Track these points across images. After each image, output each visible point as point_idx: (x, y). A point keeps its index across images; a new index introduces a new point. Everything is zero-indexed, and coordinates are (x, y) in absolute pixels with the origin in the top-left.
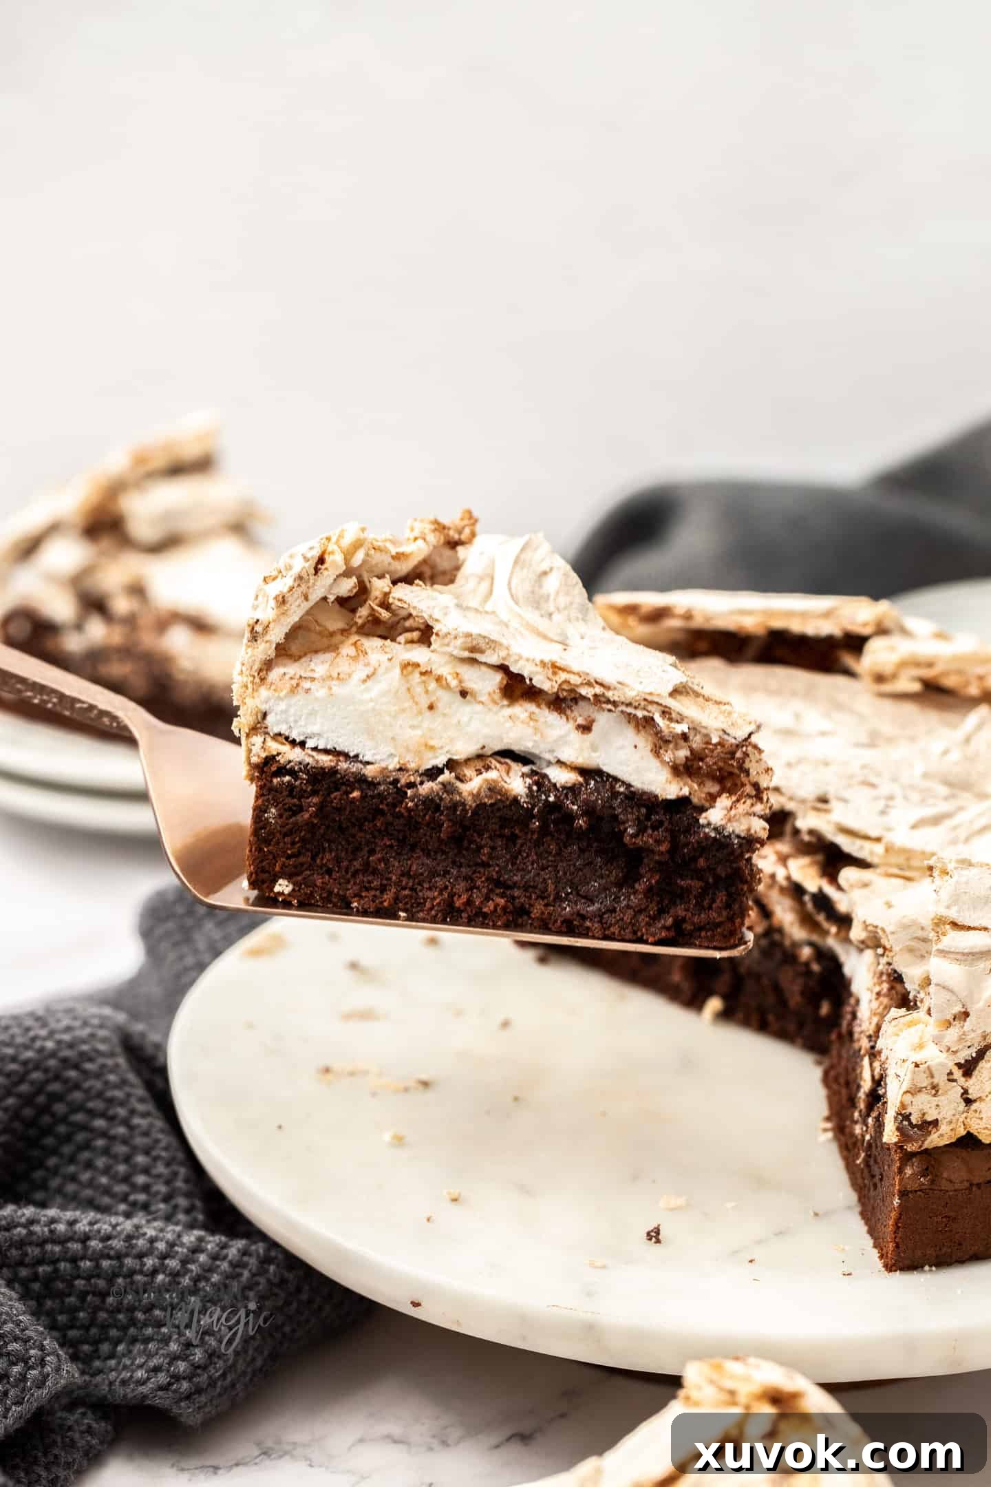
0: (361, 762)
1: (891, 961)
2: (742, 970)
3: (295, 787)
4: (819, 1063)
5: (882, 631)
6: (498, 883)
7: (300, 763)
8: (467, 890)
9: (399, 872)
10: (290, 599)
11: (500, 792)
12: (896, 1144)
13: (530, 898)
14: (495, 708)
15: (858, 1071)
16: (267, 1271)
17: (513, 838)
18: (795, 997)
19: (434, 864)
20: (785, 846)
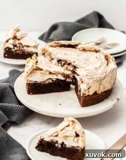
5: (79, 44)
10: (31, 69)
11: (49, 82)
12: (82, 96)
14: (49, 75)
15: (78, 88)
20: (71, 66)
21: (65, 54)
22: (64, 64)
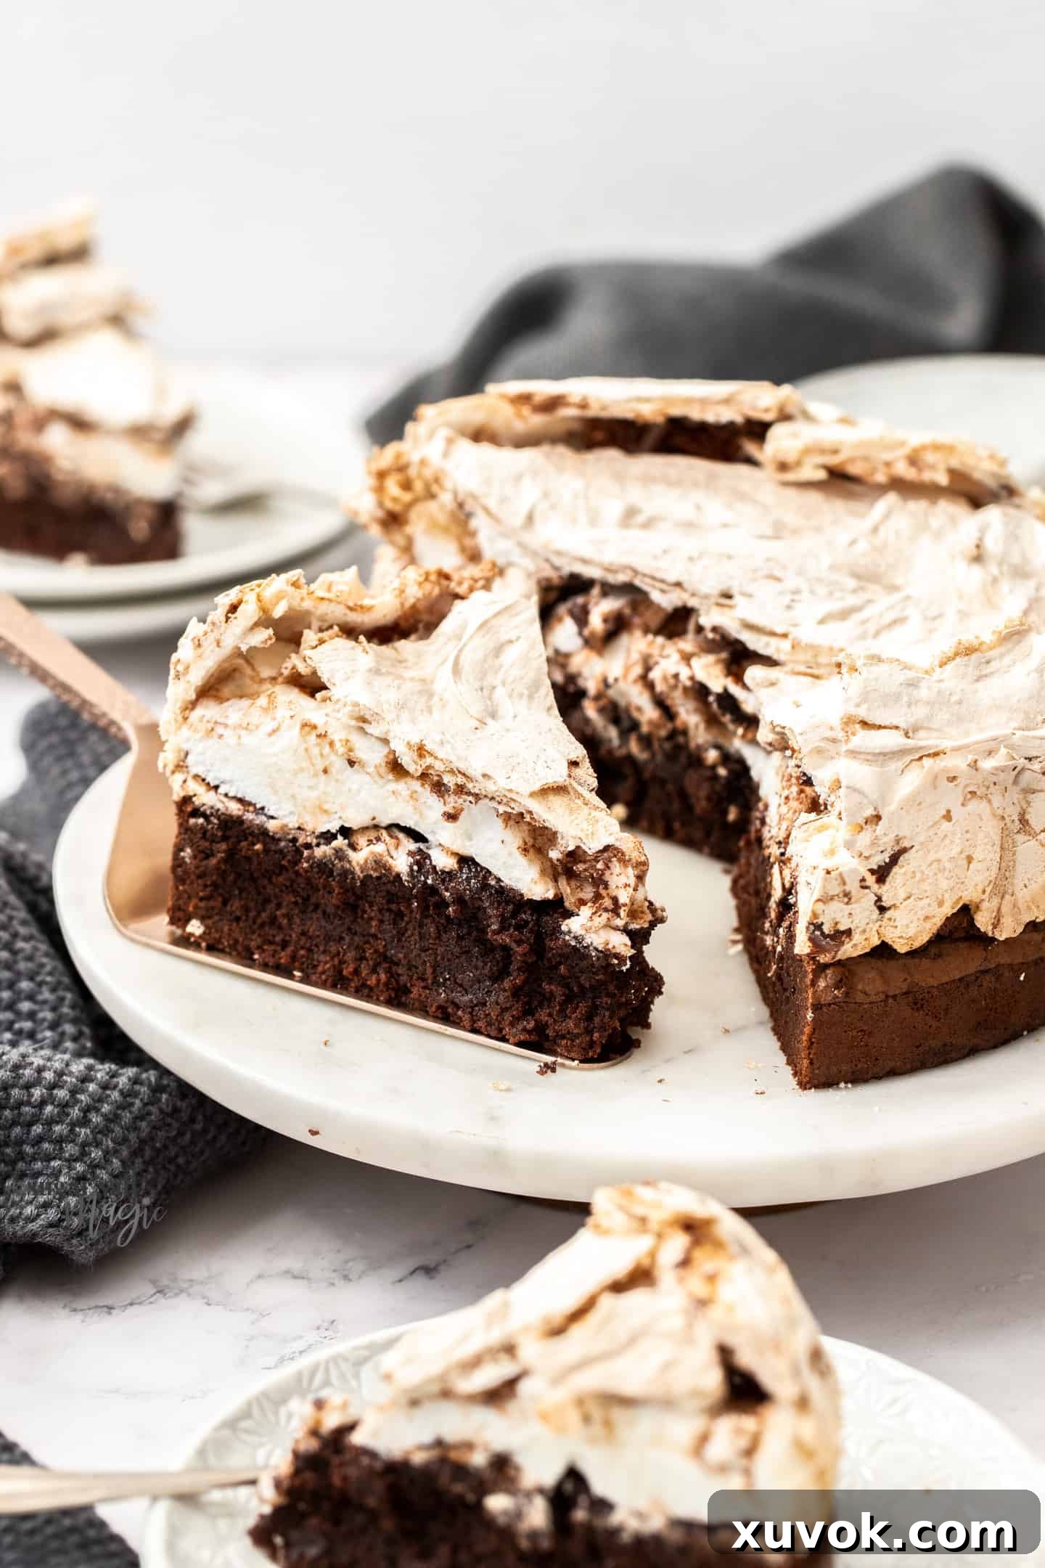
0: (265, 815)
1: (799, 764)
2: (647, 775)
3: (208, 831)
4: (727, 872)
5: (785, 417)
6: (385, 958)
7: (212, 808)
8: (356, 959)
9: (300, 931)
10: (204, 644)
11: (384, 866)
12: (808, 955)
13: (411, 978)
14: (381, 782)
15: (769, 880)
16: (160, 1100)
17: (400, 915)
18: (701, 805)
19: (331, 927)
20: (688, 644)
21: (630, 514)
22: (618, 626)
